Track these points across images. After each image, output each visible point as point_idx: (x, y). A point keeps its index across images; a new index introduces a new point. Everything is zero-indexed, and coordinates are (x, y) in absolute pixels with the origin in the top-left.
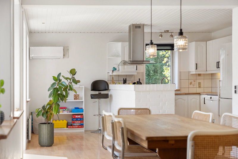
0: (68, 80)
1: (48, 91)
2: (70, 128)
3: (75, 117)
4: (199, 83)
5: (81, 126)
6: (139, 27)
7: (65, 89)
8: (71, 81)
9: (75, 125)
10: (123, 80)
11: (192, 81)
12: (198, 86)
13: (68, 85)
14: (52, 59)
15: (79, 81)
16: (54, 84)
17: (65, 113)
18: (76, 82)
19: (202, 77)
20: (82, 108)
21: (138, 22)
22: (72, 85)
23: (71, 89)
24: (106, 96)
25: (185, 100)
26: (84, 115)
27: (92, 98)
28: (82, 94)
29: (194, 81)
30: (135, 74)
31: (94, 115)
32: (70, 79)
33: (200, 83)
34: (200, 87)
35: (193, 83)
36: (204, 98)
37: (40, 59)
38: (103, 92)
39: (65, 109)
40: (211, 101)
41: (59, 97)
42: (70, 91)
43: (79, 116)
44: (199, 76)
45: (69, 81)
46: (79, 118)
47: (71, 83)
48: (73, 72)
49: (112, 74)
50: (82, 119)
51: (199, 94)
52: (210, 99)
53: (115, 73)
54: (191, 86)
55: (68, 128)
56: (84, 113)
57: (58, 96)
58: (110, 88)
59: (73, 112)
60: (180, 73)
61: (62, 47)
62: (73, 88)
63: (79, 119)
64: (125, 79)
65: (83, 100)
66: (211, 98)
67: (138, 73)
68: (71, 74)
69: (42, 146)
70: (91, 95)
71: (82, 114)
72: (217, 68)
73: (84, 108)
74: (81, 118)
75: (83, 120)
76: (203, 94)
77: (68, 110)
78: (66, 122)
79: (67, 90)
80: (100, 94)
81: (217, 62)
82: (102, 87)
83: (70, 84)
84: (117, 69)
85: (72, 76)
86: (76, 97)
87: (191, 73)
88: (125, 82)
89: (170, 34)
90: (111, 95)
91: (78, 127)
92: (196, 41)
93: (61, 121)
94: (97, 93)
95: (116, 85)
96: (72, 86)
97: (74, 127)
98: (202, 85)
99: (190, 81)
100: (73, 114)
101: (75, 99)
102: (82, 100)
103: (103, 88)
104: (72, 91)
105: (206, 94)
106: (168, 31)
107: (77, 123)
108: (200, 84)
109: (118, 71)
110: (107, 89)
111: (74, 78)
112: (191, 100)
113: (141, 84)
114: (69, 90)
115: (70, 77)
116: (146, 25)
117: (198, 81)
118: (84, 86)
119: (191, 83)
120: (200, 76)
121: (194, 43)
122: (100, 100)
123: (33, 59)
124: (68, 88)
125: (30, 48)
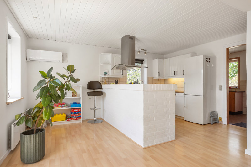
0: (64, 78)
1: (33, 91)
2: (69, 120)
3: (73, 111)
5: (79, 118)
6: (132, 38)
7: (61, 89)
8: (69, 79)
9: (73, 117)
10: (115, 81)
13: (65, 84)
15: (78, 80)
16: (41, 82)
17: (64, 108)
18: (76, 81)
20: (79, 103)
22: (70, 83)
23: (69, 88)
24: (101, 94)
26: (81, 109)
27: (88, 95)
28: (79, 92)
30: (122, 77)
31: (91, 109)
32: (68, 77)
38: (96, 90)
39: (64, 105)
41: (51, 98)
42: (67, 91)
43: (77, 110)
45: (66, 79)
46: (77, 111)
47: (69, 82)
48: (71, 69)
49: (104, 77)
50: (79, 113)
53: (106, 76)
55: (66, 121)
56: (81, 107)
57: (49, 97)
58: (103, 87)
59: (72, 107)
60: (148, 78)
62: (71, 87)
63: (77, 113)
64: (117, 80)
65: (81, 97)
68: (69, 72)
70: (88, 93)
71: (80, 108)
72: (175, 75)
73: (81, 103)
74: (79, 111)
75: (81, 113)
77: (67, 105)
78: (65, 115)
79: (64, 89)
80: (94, 92)
81: (175, 71)
83: (67, 83)
84: (108, 73)
85: (70, 73)
86: (75, 94)
87: (154, 78)
88: (117, 82)
90: (104, 93)
91: (76, 119)
92: (158, 58)
93: (60, 115)
94: (92, 91)
95: (110, 85)
96: (69, 85)
97: (72, 119)
100: (72, 109)
101: (73, 96)
102: (79, 96)
103: (97, 87)
104: (70, 91)
106: (143, 49)
107: (76, 116)
109: (109, 74)
110: (101, 88)
111: (72, 75)
114: (66, 89)
115: (68, 75)
118: (81, 86)
121: (157, 59)
122: (95, 97)
123: (31, 61)
124: (64, 87)
125: (27, 50)
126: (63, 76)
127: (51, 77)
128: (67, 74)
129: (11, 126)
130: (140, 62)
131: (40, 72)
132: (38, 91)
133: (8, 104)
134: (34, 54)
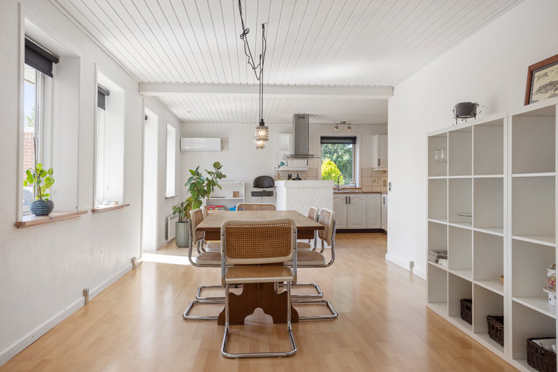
0: (211, 174)
1: (185, 186)
6: (304, 117)
8: (216, 176)
10: (288, 175)
11: (376, 178)
12: (382, 185)
13: (212, 180)
14: (209, 151)
16: (191, 178)
18: (222, 177)
21: (302, 112)
23: (214, 184)
24: (270, 194)
25: (363, 200)
27: (253, 196)
28: (242, 191)
29: (379, 179)
30: (306, 169)
32: (214, 174)
33: (385, 180)
34: (385, 185)
35: (377, 181)
37: (195, 151)
38: (267, 190)
39: (221, 208)
41: (199, 193)
44: (384, 173)
48: (217, 165)
51: (380, 193)
53: (280, 169)
54: (375, 184)
57: (197, 192)
58: (275, 185)
60: (362, 170)
61: (219, 140)
62: (217, 183)
64: (290, 175)
65: (244, 197)
67: (309, 169)
68: (216, 168)
69: (179, 247)
70: (252, 192)
77: (225, 209)
80: (264, 191)
82: (267, 183)
83: (214, 179)
84: (286, 164)
85: (216, 170)
86: (236, 194)
87: (374, 170)
88: (289, 178)
89: (348, 126)
90: (276, 193)
94: (261, 190)
95: (283, 181)
96: (216, 181)
99: (374, 179)
101: (234, 197)
102: (242, 197)
103: (268, 186)
104: (216, 186)
106: (344, 123)
109: (287, 165)
110: (272, 186)
111: (219, 172)
112: (370, 199)
113: (300, 179)
116: (313, 115)
118: (244, 183)
119: (374, 181)
122: (263, 198)
123: (186, 151)
124: (211, 184)
125: (182, 139)
126: (209, 173)
127: (198, 174)
128: (214, 170)
129: (167, 220)
130: (350, 141)
131: (190, 171)
132: (188, 187)
133: (166, 198)
134: (189, 144)
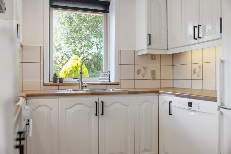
4: (153, 72)
11: (141, 67)
12: (150, 77)
19: (157, 62)
25: (128, 106)
29: (145, 68)
33: (155, 71)
34: (154, 79)
35: (143, 71)
36: (170, 102)
40: (192, 113)
44: (152, 59)
51: (156, 92)
52: (187, 107)
54: (140, 76)
60: (119, 53)
66: (190, 104)
72: (195, 39)
76: (167, 94)
81: (195, 27)
98: (157, 76)
99: (137, 68)
105: (173, 94)
108: (155, 74)
112: (140, 105)
117: (151, 68)
119: (139, 72)
120: (155, 59)
